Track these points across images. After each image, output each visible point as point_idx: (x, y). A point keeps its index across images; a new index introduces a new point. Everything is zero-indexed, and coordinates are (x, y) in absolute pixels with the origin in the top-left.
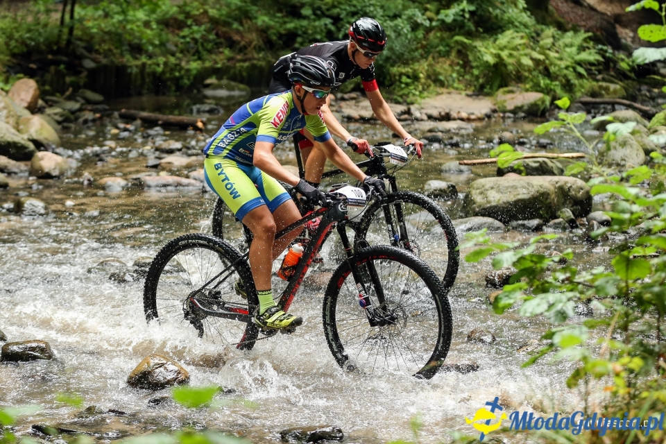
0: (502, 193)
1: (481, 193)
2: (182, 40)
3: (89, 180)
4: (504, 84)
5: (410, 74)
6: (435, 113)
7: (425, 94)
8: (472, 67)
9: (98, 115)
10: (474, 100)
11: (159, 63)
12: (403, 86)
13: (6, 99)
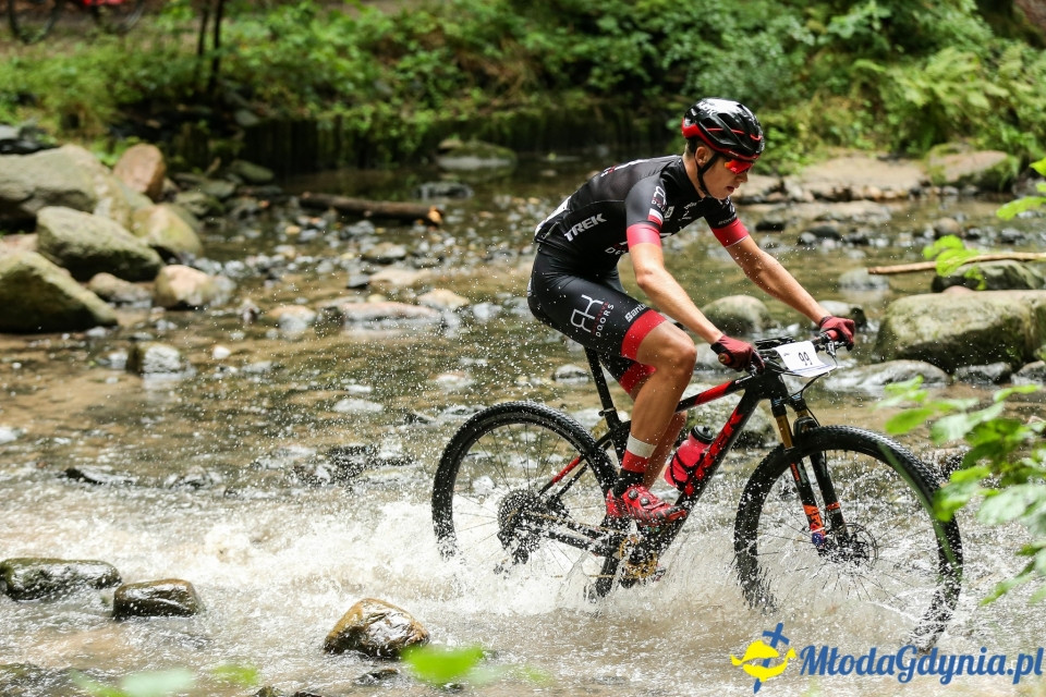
0: (941, 320)
1: (908, 321)
2: (401, 76)
3: (252, 312)
4: (941, 139)
5: (783, 126)
6: (826, 189)
7: (809, 157)
8: (886, 112)
9: (264, 204)
10: (890, 165)
11: (364, 115)
12: (771, 145)
13: (112, 180)
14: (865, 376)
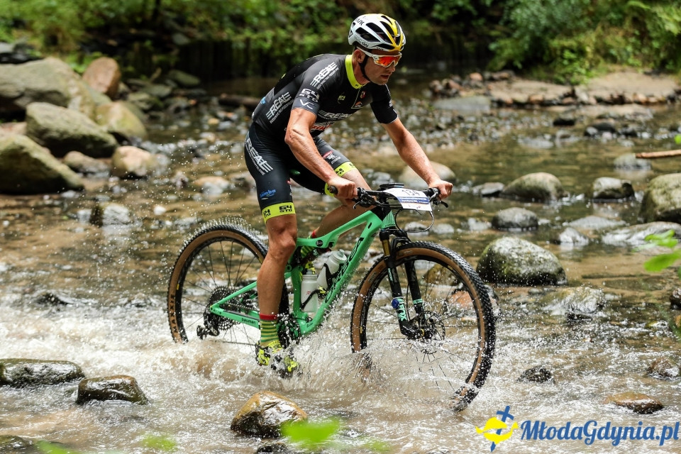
1: (664, 193)
2: (294, 10)
3: (183, 182)
5: (575, 49)
6: (605, 95)
7: (593, 72)
8: (651, 39)
9: (192, 102)
10: (653, 78)
11: (267, 38)
12: (566, 62)
13: (81, 84)
14: (633, 233)
